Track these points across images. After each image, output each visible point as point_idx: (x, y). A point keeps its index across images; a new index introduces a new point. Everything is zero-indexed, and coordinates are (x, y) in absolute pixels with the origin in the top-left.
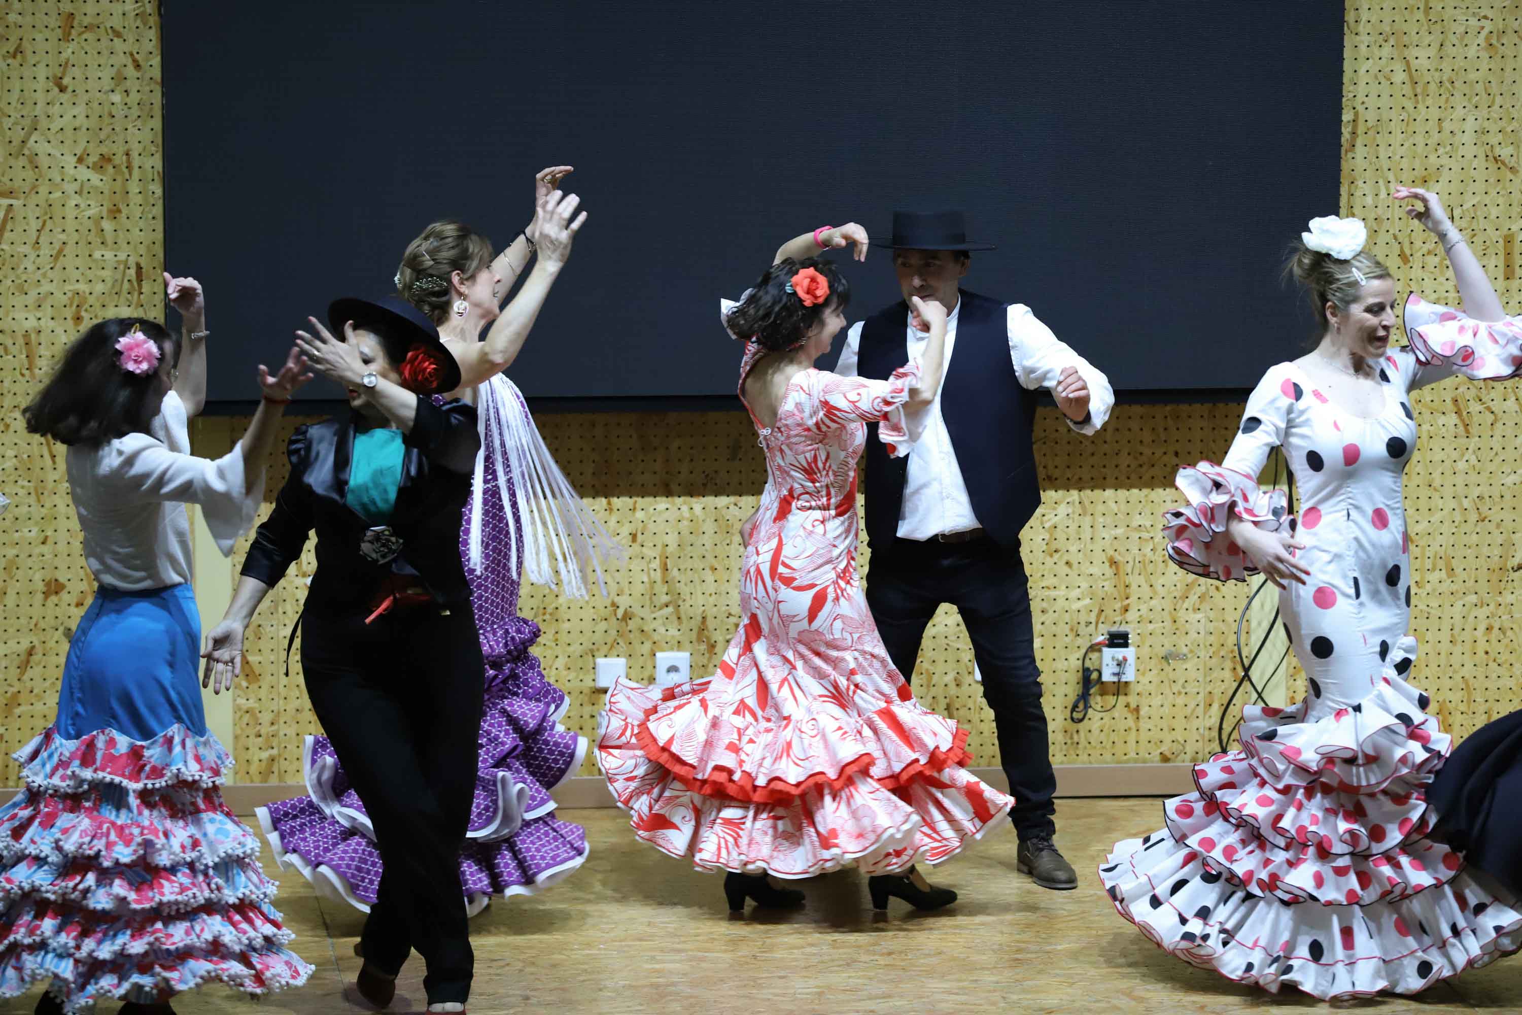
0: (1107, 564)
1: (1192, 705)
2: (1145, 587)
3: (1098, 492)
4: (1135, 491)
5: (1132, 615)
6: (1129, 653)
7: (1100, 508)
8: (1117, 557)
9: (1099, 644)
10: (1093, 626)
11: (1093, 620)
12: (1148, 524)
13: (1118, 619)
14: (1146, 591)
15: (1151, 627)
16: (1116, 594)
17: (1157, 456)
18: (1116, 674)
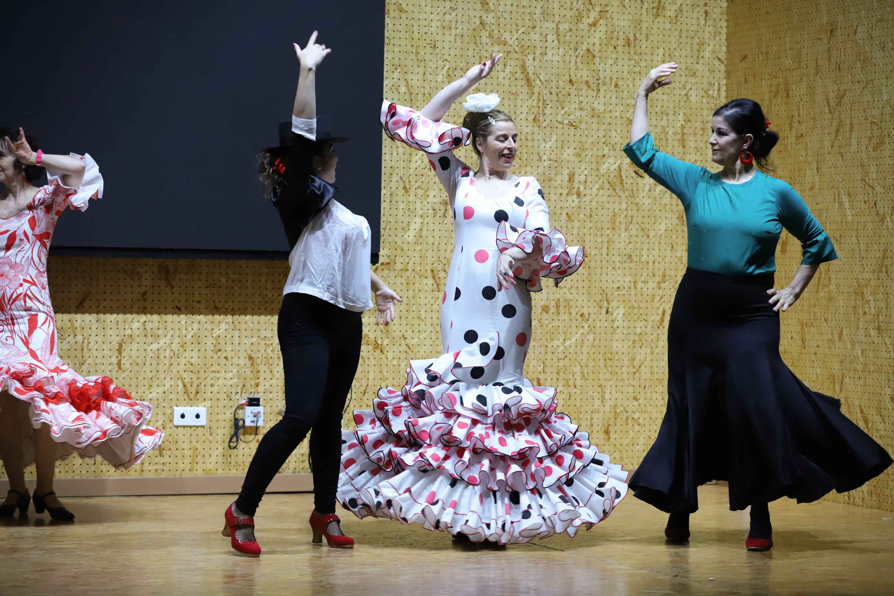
0: (247, 359)
2: (268, 372)
3: (242, 317)
4: (263, 317)
5: (261, 389)
6: (260, 409)
7: (244, 326)
8: (253, 355)
9: (242, 405)
10: (239, 394)
11: (239, 391)
12: (270, 336)
13: (253, 390)
14: (268, 375)
15: (271, 396)
16: (252, 376)
17: (275, 297)
18: (253, 422)
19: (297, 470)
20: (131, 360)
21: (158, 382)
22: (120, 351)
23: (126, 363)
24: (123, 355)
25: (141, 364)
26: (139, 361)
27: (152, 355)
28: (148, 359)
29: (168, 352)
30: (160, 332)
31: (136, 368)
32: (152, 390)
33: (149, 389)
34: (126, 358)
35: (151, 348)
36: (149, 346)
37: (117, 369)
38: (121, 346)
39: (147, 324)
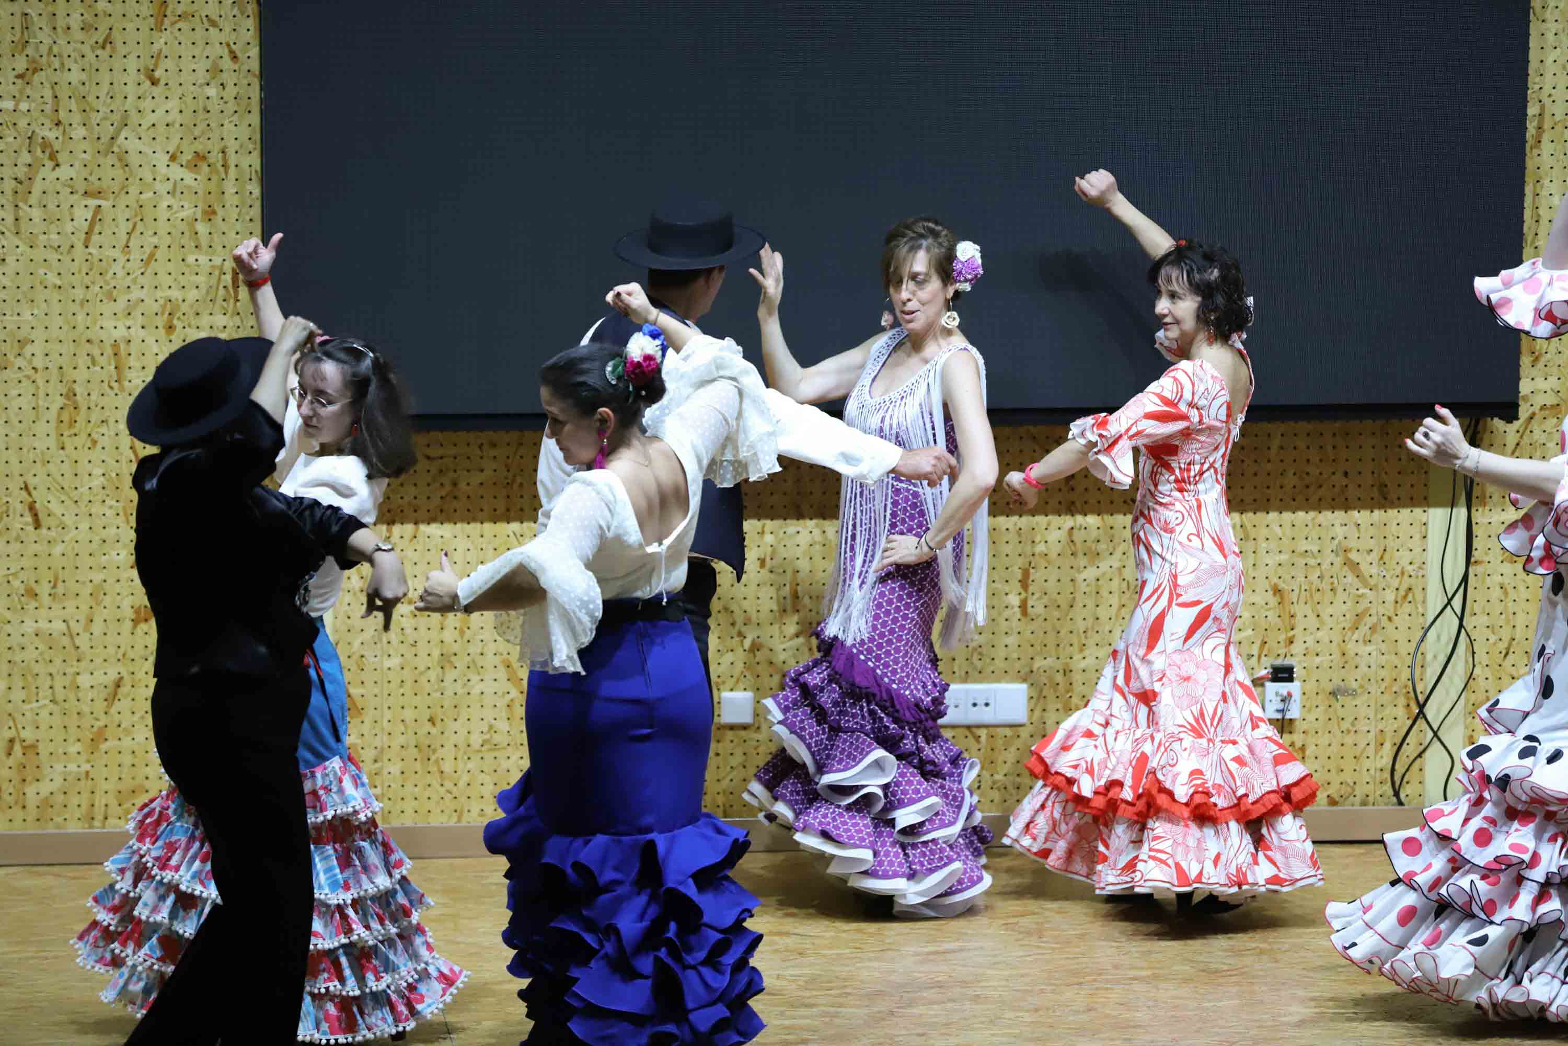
0: (1271, 593)
1: (1362, 745)
2: (1312, 617)
3: (1261, 515)
4: (1301, 514)
5: (1297, 648)
6: (1294, 687)
7: (1264, 532)
8: (1282, 585)
9: (1262, 678)
10: (1255, 659)
11: (1256, 652)
12: (1315, 549)
13: (1282, 651)
14: (1312, 621)
15: (1318, 660)
16: (1280, 625)
17: (1325, 476)
18: (1278, 711)
19: (1371, 799)
20: (1045, 600)
21: (1096, 638)
22: (1024, 583)
23: (1037, 607)
24: (1031, 589)
25: (1064, 606)
26: (1063, 601)
27: (1087, 590)
28: (1079, 596)
29: (1116, 581)
30: (1102, 547)
31: (1056, 614)
32: (1086, 653)
33: (1081, 651)
34: (1035, 597)
35: (1085, 574)
36: (1079, 572)
37: (1019, 616)
38: (1026, 573)
39: (1075, 532)
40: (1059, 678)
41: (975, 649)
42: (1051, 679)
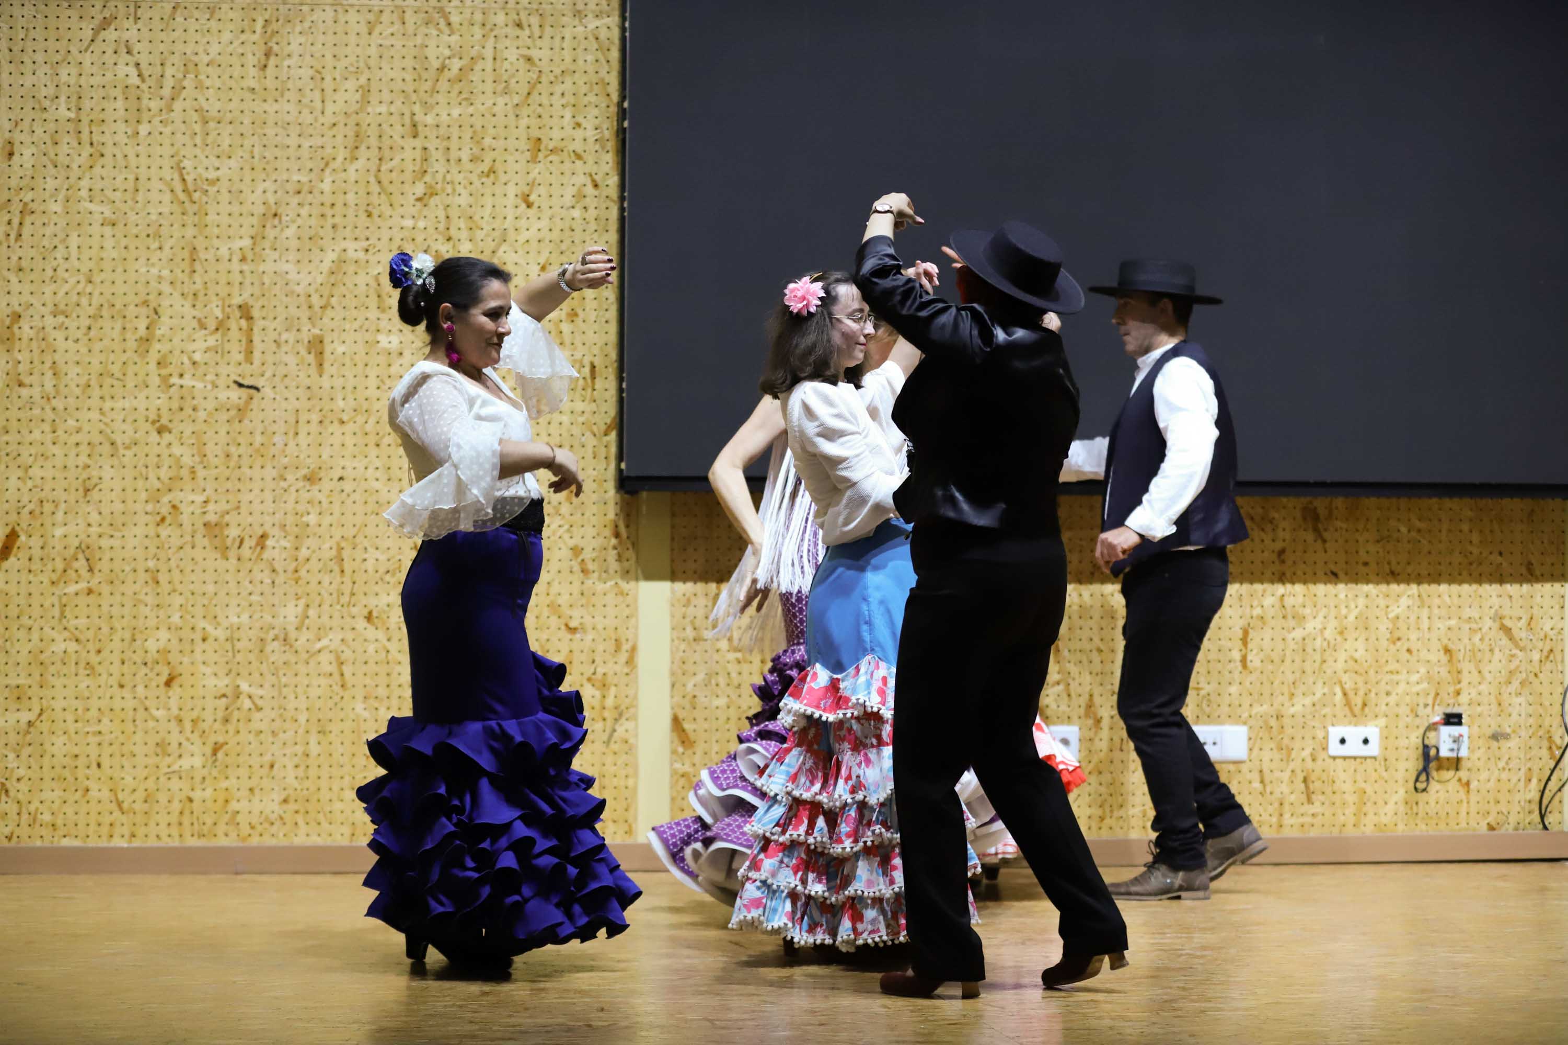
0: (1442, 652)
1: (1514, 780)
2: (1475, 673)
3: (1434, 587)
4: (1466, 587)
5: (1464, 698)
6: (1462, 730)
7: (1437, 601)
8: (1451, 646)
9: (1435, 724)
10: (1430, 708)
11: (1430, 701)
12: (1477, 617)
13: (1451, 701)
14: (1475, 677)
15: (1479, 709)
16: (1450, 679)
17: (1484, 555)
18: (1452, 750)
19: (1521, 826)
20: (1262, 655)
21: (1303, 688)
22: (1245, 641)
23: (1254, 660)
24: (1250, 646)
25: (1277, 660)
26: (1276, 656)
27: (1296, 647)
28: (1288, 652)
29: (1319, 642)
30: (1307, 611)
31: (1270, 667)
32: (1295, 700)
33: (1291, 699)
34: (1255, 652)
35: (1293, 634)
36: (1289, 632)
37: (1240, 668)
38: (1246, 633)
39: (1286, 598)
40: (1273, 722)
41: (1204, 697)
42: (1266, 722)
